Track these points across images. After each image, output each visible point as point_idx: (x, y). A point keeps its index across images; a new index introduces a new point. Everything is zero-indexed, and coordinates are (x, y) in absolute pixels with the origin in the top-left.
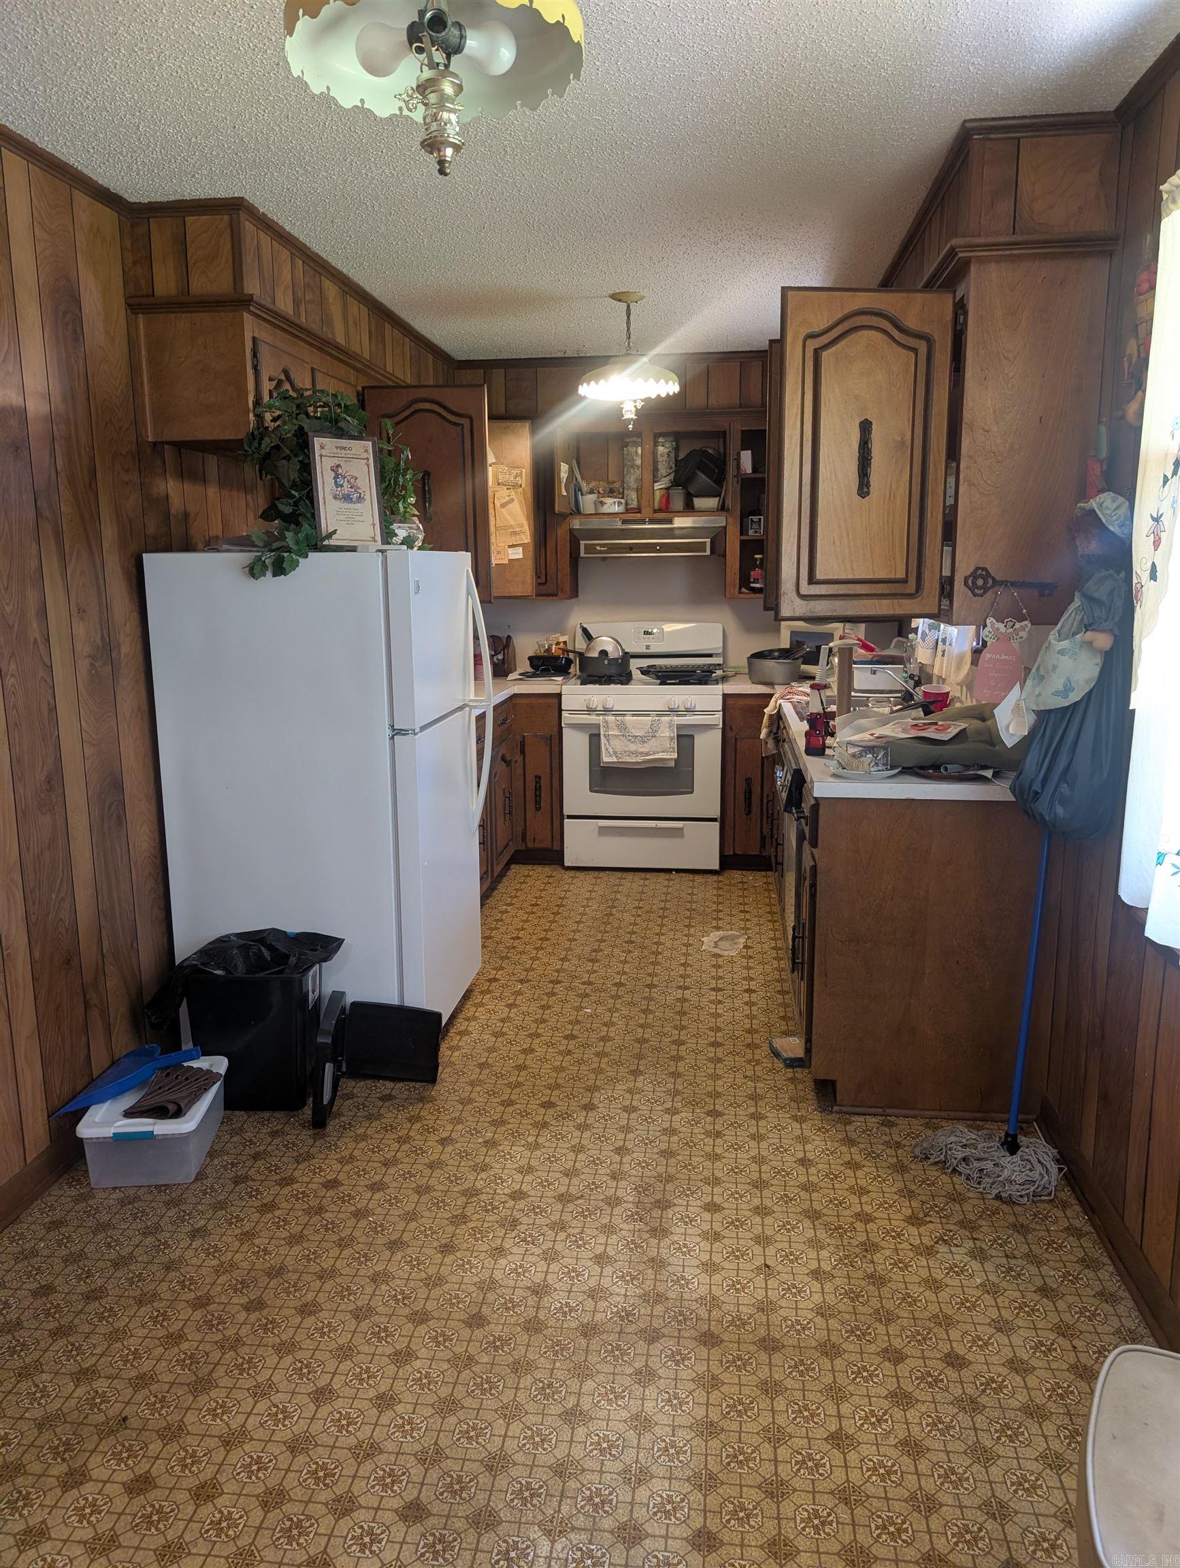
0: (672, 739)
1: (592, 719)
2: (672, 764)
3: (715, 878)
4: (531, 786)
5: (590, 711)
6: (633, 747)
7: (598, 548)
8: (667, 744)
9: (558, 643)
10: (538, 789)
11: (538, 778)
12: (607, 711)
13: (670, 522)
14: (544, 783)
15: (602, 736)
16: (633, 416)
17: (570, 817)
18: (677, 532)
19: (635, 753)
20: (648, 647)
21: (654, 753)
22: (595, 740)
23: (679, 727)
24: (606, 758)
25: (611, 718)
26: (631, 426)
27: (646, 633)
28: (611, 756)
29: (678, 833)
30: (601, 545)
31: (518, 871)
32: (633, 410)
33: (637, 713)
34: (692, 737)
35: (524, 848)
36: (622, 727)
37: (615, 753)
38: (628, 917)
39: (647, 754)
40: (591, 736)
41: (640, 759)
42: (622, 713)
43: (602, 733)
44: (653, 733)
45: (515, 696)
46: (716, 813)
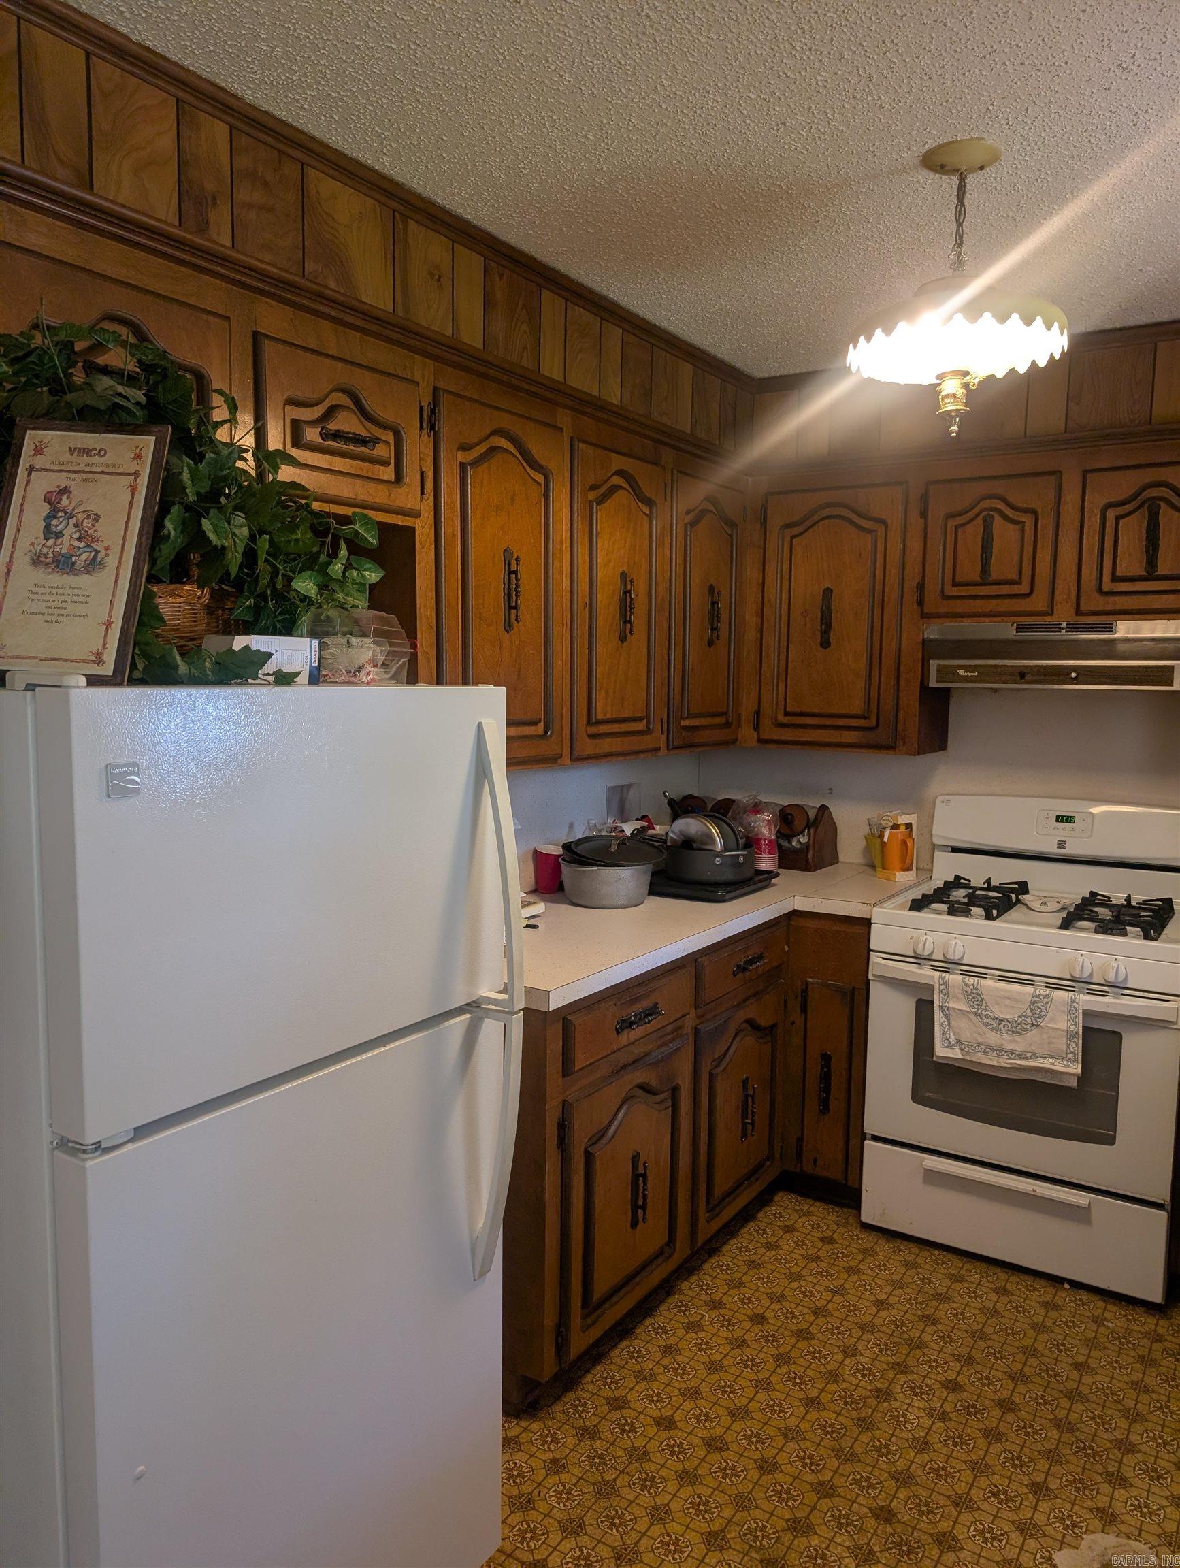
0: (1072, 1036)
1: (926, 974)
2: (1073, 1083)
3: (1150, 1322)
4: (814, 1071)
5: (919, 959)
6: (993, 1038)
7: (961, 672)
8: (1062, 1044)
9: (895, 827)
10: (826, 1077)
11: (826, 1058)
12: (948, 965)
13: (1109, 628)
14: (838, 1067)
15: (937, 1010)
16: (959, 406)
17: (876, 1138)
18: (1121, 647)
19: (1000, 1051)
20: (1061, 845)
21: (1035, 1056)
22: (924, 1010)
23: (1087, 1014)
24: (942, 1051)
25: (955, 979)
26: (954, 428)
27: (1060, 819)
28: (950, 1046)
29: (1080, 1215)
30: (966, 668)
31: (786, 1207)
32: (961, 391)
33: (1008, 977)
34: (1118, 1036)
35: (798, 1170)
36: (975, 997)
37: (959, 1042)
38: (918, 1418)
39: (1021, 1056)
40: (920, 1003)
41: (1005, 1062)
42: (979, 972)
43: (936, 1002)
44: (1034, 1017)
45: (794, 914)
46: (1163, 1192)
